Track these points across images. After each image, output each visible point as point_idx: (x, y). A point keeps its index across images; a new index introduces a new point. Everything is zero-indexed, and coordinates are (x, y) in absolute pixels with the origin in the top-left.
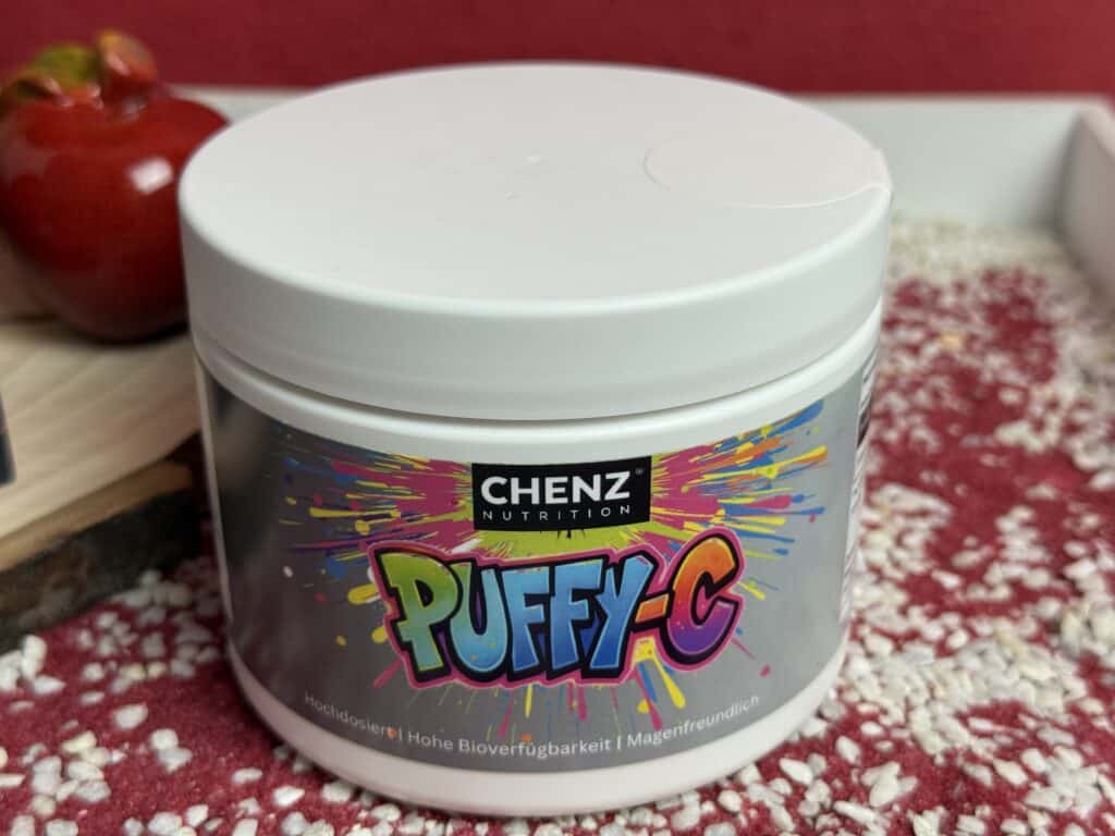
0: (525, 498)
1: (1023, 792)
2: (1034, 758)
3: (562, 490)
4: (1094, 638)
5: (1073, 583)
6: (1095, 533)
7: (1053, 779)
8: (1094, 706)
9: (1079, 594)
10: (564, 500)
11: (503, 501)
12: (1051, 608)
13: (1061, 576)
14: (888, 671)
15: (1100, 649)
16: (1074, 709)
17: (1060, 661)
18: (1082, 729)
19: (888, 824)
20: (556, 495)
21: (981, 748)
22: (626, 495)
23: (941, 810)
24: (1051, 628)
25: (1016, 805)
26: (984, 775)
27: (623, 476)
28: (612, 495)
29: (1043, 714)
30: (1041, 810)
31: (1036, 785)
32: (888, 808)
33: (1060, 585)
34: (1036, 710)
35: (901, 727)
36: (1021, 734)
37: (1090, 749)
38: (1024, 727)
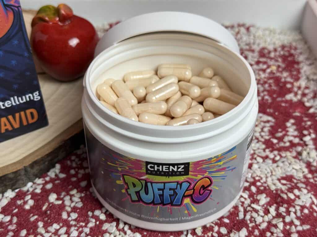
0: (158, 170)
1: (294, 201)
2: (296, 192)
3: (167, 168)
4: (310, 158)
5: (305, 142)
6: (310, 127)
7: (301, 197)
8: (310, 176)
9: (307, 145)
10: (168, 171)
11: (153, 169)
12: (299, 149)
13: (301, 140)
14: (261, 167)
15: (311, 160)
16: (305, 177)
17: (302, 163)
18: (307, 183)
19: (263, 210)
20: (166, 169)
21: (284, 188)
22: (183, 170)
23: (275, 205)
24: (299, 154)
25: (293, 204)
26: (285, 196)
27: (183, 166)
28: (179, 170)
29: (298, 178)
30: (298, 205)
31: (297, 199)
32: (263, 206)
33: (302, 142)
34: (296, 178)
35: (265, 183)
36: (293, 184)
37: (309, 188)
38: (293, 182)
